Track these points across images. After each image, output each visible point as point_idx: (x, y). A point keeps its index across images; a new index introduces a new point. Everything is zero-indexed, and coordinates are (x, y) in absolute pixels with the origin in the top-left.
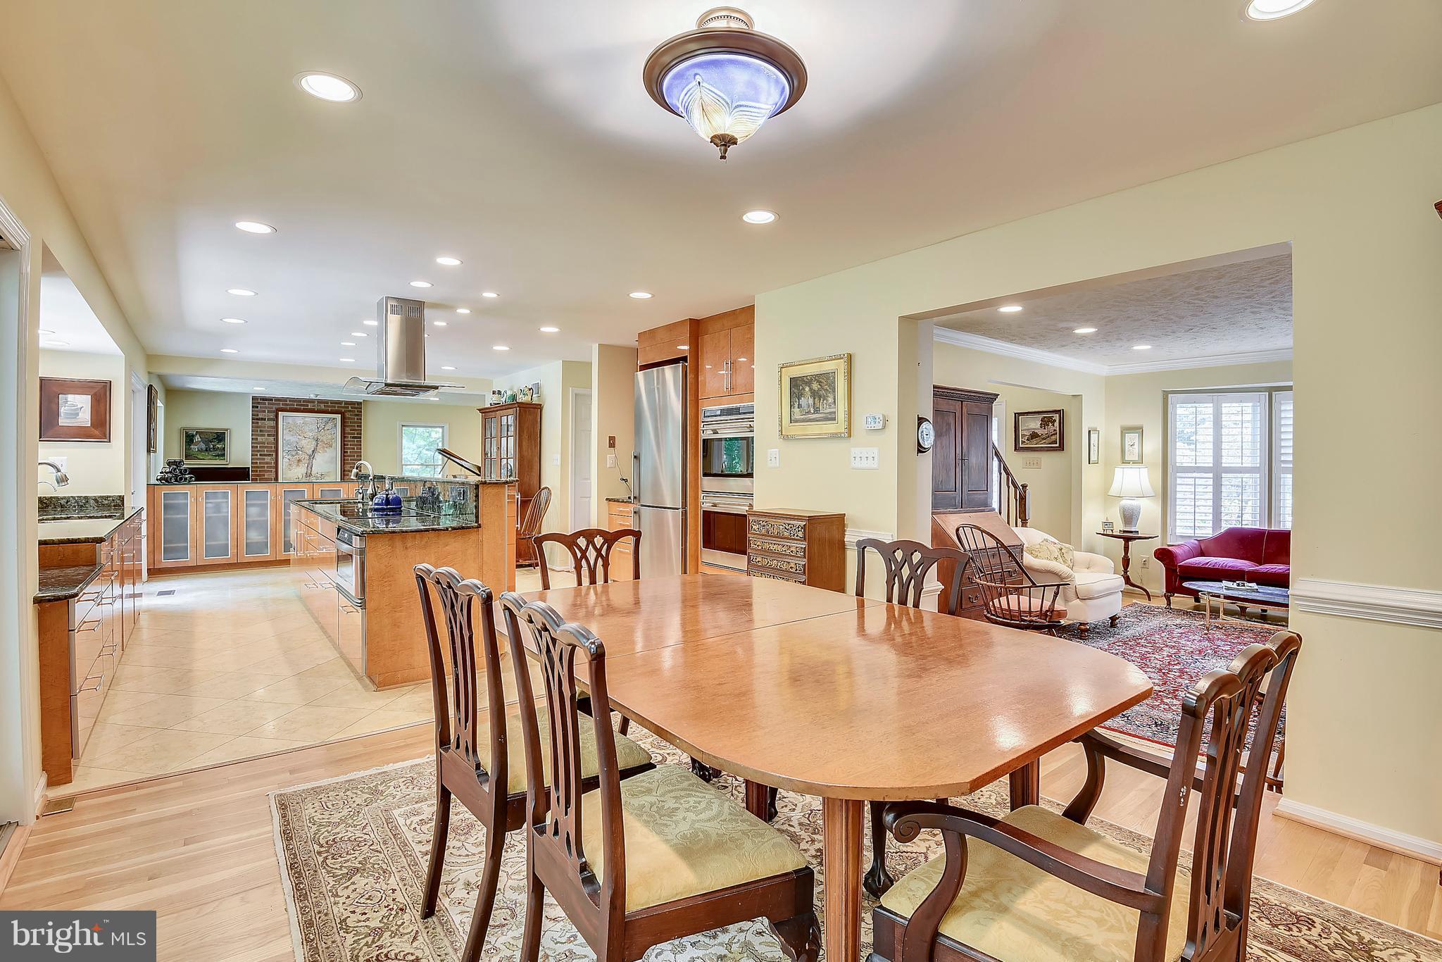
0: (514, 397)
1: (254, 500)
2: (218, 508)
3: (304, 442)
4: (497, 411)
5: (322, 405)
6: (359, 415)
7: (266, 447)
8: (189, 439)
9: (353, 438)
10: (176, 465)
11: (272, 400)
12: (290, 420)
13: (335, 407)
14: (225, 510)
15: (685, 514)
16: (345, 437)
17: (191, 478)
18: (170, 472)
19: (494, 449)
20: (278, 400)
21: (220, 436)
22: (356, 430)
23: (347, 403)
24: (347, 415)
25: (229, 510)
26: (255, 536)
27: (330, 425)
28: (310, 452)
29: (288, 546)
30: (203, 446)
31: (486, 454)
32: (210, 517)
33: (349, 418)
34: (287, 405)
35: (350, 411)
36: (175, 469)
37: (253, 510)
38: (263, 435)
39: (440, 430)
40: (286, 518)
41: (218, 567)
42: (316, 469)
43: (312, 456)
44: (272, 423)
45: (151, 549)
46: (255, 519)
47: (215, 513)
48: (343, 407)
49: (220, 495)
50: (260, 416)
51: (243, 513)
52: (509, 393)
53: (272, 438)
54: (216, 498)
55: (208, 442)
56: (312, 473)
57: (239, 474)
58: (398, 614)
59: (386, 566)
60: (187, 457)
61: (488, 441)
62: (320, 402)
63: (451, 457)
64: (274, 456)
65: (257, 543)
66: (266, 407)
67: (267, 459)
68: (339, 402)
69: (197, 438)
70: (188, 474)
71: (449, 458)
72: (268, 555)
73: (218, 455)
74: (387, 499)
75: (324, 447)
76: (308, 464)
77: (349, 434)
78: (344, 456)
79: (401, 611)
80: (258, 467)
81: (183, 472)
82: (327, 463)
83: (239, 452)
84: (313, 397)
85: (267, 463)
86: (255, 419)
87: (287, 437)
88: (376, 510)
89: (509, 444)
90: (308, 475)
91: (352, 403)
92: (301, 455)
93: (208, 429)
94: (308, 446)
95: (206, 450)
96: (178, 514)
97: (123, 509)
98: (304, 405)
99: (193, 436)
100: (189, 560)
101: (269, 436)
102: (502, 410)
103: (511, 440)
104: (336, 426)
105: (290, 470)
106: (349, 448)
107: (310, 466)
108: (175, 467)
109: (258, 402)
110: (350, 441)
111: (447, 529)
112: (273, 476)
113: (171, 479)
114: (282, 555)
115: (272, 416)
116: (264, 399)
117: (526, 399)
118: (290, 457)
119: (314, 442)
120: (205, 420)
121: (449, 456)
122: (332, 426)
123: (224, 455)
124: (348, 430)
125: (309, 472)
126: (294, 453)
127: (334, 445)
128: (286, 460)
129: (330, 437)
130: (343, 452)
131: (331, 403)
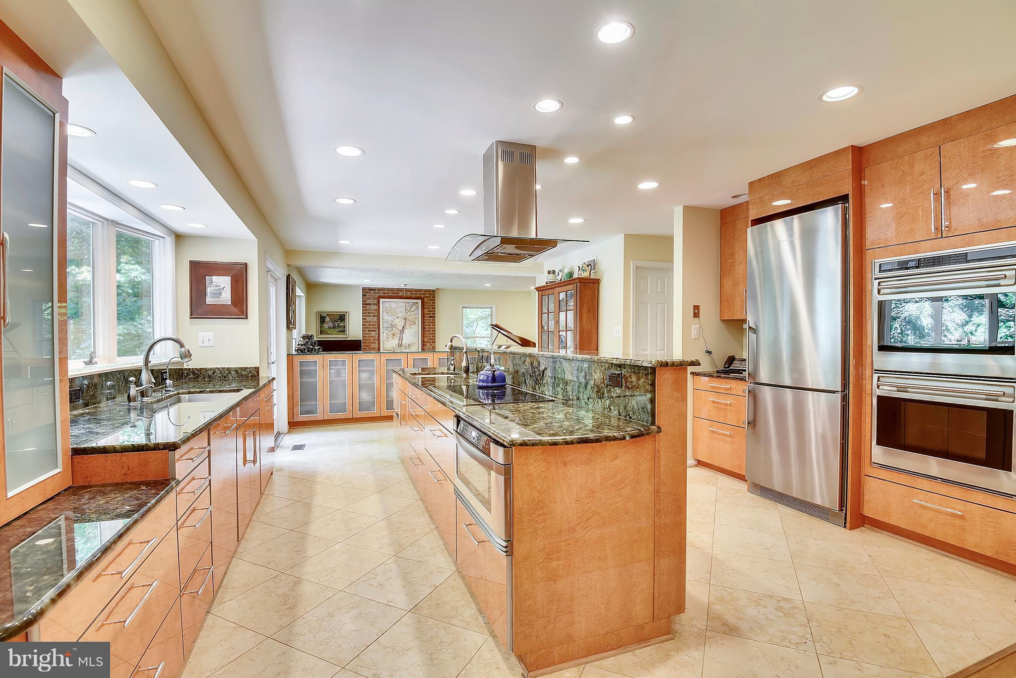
0: (571, 274)
1: (365, 367)
2: (338, 374)
3: (397, 321)
4: (555, 288)
6: (433, 300)
7: (371, 325)
8: (322, 319)
9: (430, 317)
10: (309, 339)
11: (375, 290)
12: (387, 305)
13: (417, 294)
14: (343, 375)
15: (845, 399)
16: (424, 317)
17: (319, 349)
18: (304, 345)
19: (552, 323)
20: (379, 290)
21: (342, 317)
22: (431, 311)
23: (426, 291)
24: (426, 300)
25: (346, 375)
26: (365, 396)
27: (414, 308)
28: (401, 328)
29: (390, 404)
30: (331, 325)
31: (542, 327)
32: (333, 381)
33: (427, 303)
34: (385, 293)
35: (427, 297)
36: (308, 342)
37: (364, 375)
38: (370, 316)
39: (489, 310)
40: (388, 382)
41: (339, 421)
42: (405, 341)
43: (402, 331)
44: (376, 307)
45: (291, 406)
46: (365, 382)
47: (336, 377)
48: (422, 294)
49: (340, 363)
50: (368, 302)
51: (356, 377)
52: (566, 271)
53: (375, 318)
54: (337, 365)
55: (334, 321)
56: (403, 344)
57: (354, 346)
58: (554, 564)
59: (538, 492)
60: (321, 333)
61: (545, 316)
62: (407, 290)
63: (501, 331)
64: (377, 331)
65: (367, 402)
66: (371, 296)
67: (373, 334)
68: (420, 291)
69: (327, 319)
70: (317, 346)
71: (499, 332)
72: (375, 412)
73: (341, 331)
74: (494, 376)
75: (410, 325)
76: (400, 337)
77: (427, 314)
78: (424, 331)
79: (559, 559)
80: (367, 340)
81: (314, 344)
82: (412, 336)
83: (355, 330)
84: (402, 286)
85: (373, 337)
86: (365, 304)
87: (386, 317)
88: (480, 388)
89: (568, 318)
90: (400, 345)
91: (429, 291)
92: (395, 331)
93: (334, 312)
94: (400, 323)
95: (333, 328)
96: (310, 378)
97: (259, 379)
98: (396, 293)
99: (325, 317)
100: (319, 416)
101: (374, 316)
102: (560, 286)
103: (571, 314)
104: (418, 308)
105: (388, 342)
106: (427, 325)
107: (401, 339)
108: (307, 340)
109: (367, 291)
110: (427, 320)
111: (624, 438)
112: (377, 346)
113: (304, 350)
114: (385, 413)
115: (376, 302)
116: (370, 289)
117: (585, 275)
118: (387, 332)
119: (403, 321)
120: (331, 306)
121: (499, 330)
122: (415, 309)
123: (344, 331)
124: (426, 311)
125: (400, 343)
126: (390, 329)
127: (417, 323)
128: (385, 334)
129: (414, 316)
130: (423, 328)
131: (415, 291)
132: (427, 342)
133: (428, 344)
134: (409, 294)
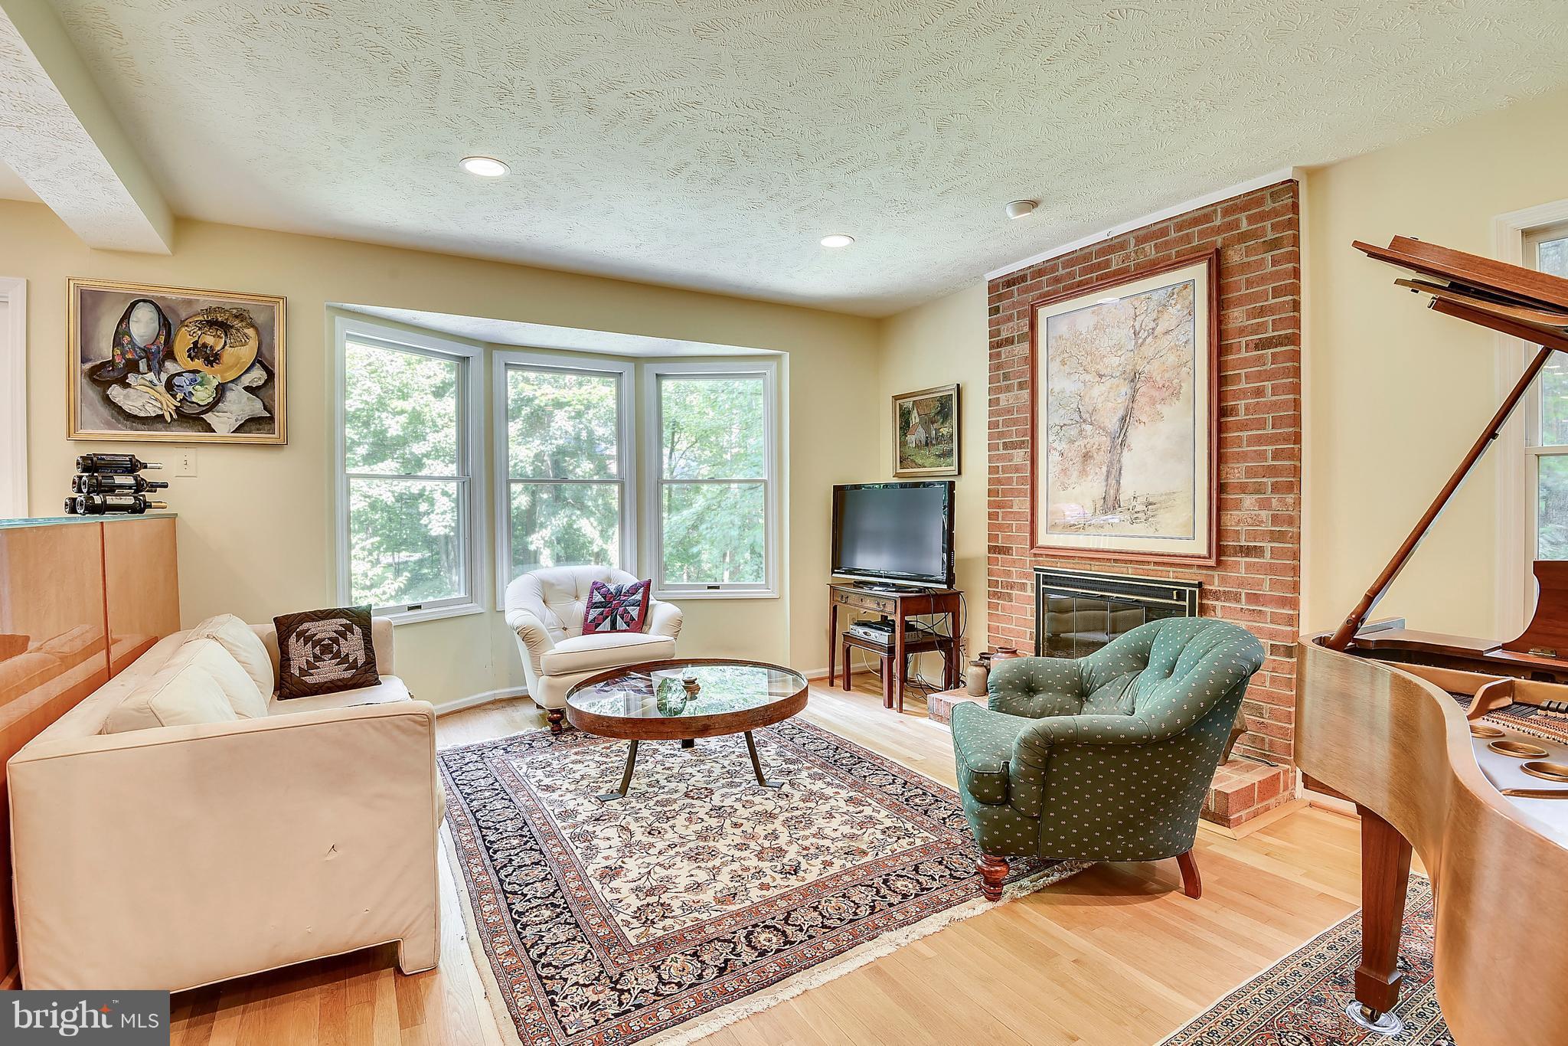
3: (1100, 392)
5: (1149, 248)
7: (1014, 422)
8: (904, 421)
9: (1261, 345)
11: (1023, 278)
12: (1065, 326)
13: (1189, 237)
16: (1226, 349)
21: (945, 409)
22: (1268, 311)
23: (1233, 206)
24: (1235, 256)
27: (1175, 312)
28: (1112, 423)
30: (922, 434)
33: (1245, 267)
35: (1243, 237)
38: (1008, 389)
42: (1131, 485)
43: (1120, 440)
44: (1026, 347)
48: (1218, 230)
50: (1003, 334)
53: (1026, 394)
55: (930, 421)
56: (1122, 497)
60: (903, 463)
66: (1015, 304)
68: (1203, 216)
69: (917, 416)
73: (943, 454)
75: (1153, 402)
76: (1111, 465)
77: (1244, 332)
78: (1223, 426)
80: (999, 481)
82: (1166, 454)
86: (997, 345)
87: (1057, 384)
90: (1112, 505)
91: (1249, 202)
92: (1094, 438)
93: (928, 391)
94: (1111, 402)
95: (927, 444)
98: (1099, 267)
99: (909, 413)
101: (1021, 385)
104: (1192, 313)
105: (1067, 495)
106: (1245, 393)
107: (1114, 473)
109: (999, 291)
110: (1245, 364)
118: (1063, 446)
119: (1125, 389)
122: (1177, 320)
123: (951, 453)
124: (1237, 317)
125: (1112, 492)
126: (1074, 432)
127: (1186, 387)
128: (1055, 457)
129: (1172, 359)
130: (1221, 412)
131: (1180, 227)
132: (1243, 488)
133: (1249, 500)
134: (1150, 250)
